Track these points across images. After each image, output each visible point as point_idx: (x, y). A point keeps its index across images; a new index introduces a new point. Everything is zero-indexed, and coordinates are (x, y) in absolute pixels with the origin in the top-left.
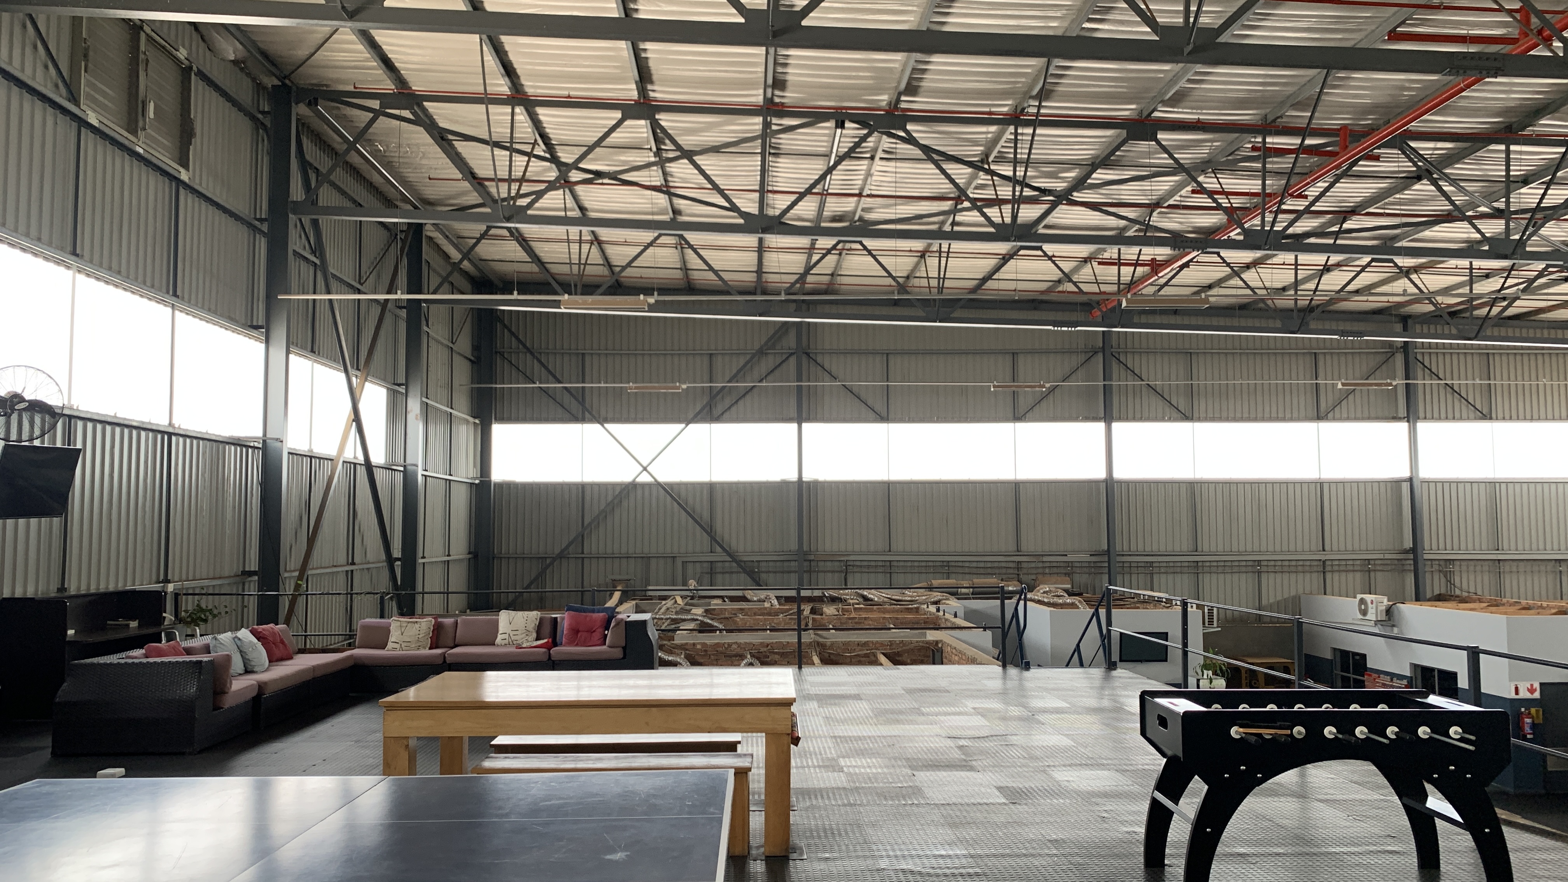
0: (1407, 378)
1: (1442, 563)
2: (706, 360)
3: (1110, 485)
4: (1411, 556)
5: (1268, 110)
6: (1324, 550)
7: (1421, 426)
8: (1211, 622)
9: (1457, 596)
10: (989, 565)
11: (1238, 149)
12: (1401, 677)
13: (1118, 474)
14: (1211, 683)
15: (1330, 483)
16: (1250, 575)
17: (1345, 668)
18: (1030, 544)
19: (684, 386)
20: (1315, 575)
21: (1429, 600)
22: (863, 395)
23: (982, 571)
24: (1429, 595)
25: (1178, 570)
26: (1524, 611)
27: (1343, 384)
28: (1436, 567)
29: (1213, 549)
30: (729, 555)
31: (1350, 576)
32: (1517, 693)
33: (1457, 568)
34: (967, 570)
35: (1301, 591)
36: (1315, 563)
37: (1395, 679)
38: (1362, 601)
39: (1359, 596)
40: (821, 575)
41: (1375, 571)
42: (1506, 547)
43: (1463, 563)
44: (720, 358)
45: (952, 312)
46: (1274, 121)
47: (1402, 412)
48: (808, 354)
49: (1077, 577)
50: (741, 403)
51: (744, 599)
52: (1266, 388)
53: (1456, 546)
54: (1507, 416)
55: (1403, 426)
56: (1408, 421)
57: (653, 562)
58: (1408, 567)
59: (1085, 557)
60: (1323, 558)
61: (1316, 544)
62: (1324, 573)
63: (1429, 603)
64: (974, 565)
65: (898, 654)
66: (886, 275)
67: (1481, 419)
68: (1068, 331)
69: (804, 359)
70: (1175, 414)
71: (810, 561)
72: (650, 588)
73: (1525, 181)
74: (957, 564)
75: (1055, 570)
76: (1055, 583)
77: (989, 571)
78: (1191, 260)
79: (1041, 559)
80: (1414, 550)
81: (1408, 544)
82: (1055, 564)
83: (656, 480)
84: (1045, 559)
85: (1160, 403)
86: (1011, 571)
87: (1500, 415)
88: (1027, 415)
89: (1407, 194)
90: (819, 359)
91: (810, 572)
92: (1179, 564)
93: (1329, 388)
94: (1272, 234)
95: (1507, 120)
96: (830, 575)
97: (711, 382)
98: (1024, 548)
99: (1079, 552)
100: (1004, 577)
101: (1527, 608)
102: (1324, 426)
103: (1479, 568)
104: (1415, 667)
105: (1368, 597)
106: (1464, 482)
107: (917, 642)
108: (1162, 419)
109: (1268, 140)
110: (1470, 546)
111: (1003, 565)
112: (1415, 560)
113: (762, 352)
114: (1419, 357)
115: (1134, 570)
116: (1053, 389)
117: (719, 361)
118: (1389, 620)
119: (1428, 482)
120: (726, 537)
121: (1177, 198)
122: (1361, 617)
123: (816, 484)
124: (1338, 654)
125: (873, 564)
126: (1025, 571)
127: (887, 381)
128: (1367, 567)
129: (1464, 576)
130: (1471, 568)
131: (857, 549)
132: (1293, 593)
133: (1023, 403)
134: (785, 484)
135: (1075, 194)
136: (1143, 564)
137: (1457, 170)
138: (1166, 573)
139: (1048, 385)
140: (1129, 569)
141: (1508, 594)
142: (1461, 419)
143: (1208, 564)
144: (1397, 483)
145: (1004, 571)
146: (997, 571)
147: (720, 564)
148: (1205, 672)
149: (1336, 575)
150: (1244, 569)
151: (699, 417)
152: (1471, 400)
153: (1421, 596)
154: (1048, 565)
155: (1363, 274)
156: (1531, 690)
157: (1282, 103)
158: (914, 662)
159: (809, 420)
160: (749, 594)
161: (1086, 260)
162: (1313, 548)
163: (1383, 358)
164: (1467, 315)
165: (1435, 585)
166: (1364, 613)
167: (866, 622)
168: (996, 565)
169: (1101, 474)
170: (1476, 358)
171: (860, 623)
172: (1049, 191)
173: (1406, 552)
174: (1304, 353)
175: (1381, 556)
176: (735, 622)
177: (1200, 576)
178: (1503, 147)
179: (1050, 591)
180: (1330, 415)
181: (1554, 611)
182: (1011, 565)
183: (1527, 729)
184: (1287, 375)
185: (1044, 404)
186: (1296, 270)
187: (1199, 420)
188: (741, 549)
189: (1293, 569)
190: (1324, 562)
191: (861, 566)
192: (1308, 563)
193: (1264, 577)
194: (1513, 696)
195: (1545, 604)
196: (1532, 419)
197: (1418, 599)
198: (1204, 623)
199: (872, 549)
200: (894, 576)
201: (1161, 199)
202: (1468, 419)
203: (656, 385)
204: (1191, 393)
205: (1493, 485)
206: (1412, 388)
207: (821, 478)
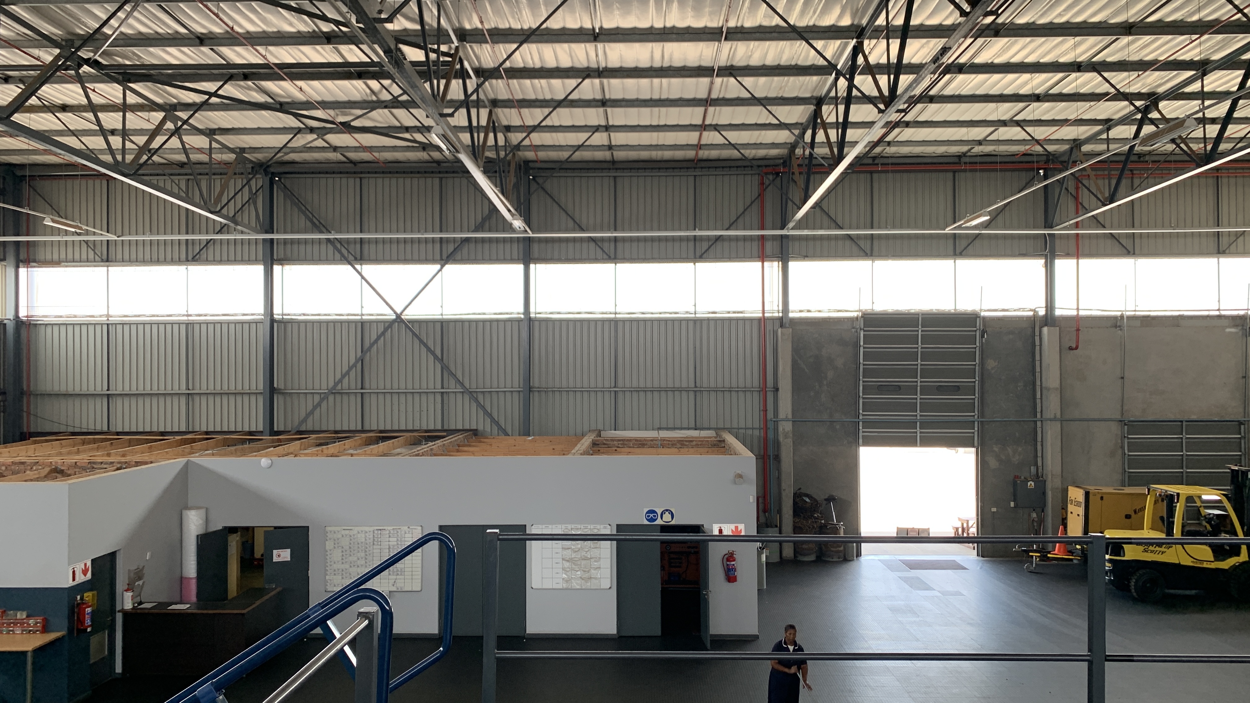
156: (85, 571)
183: (88, 621)
194: (71, 583)
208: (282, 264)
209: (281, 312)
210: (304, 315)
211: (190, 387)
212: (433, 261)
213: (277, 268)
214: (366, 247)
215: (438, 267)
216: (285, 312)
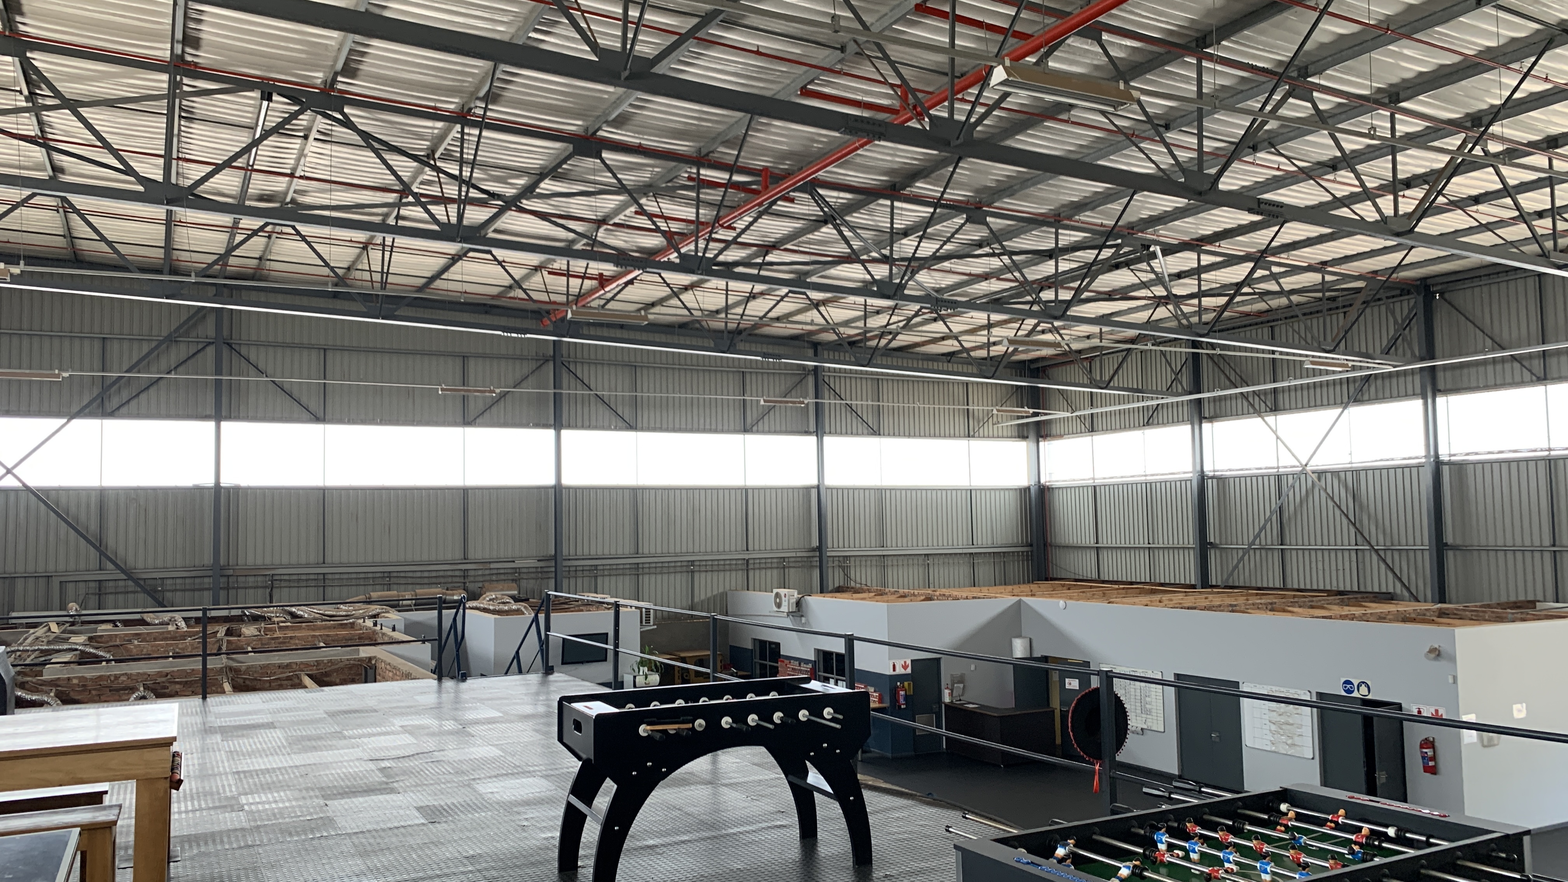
0: (816, 398)
1: (841, 559)
2: (97, 345)
3: (558, 489)
4: (818, 554)
5: (702, 144)
6: (747, 550)
7: (827, 439)
8: (648, 621)
9: (852, 588)
10: (434, 574)
11: (676, 177)
12: (807, 662)
13: (566, 481)
14: (646, 678)
15: (753, 489)
16: (685, 574)
17: (763, 657)
18: (477, 552)
19: (66, 375)
20: (740, 573)
21: (831, 592)
22: (296, 394)
23: (426, 581)
24: (831, 588)
25: (621, 572)
26: (901, 599)
27: (765, 401)
28: (836, 563)
29: (653, 551)
30: (123, 571)
31: (769, 572)
32: (894, 670)
33: (852, 563)
34: (410, 580)
35: (727, 587)
36: (740, 562)
37: (802, 664)
38: (777, 595)
39: (775, 591)
40: (241, 592)
41: (789, 567)
42: (889, 544)
43: (858, 559)
44: (116, 345)
45: (396, 310)
46: (707, 155)
47: (812, 427)
48: (230, 345)
49: (524, 583)
50: (143, 396)
51: (142, 622)
52: (701, 401)
53: (852, 545)
54: (892, 433)
55: (813, 439)
56: (817, 436)
57: (20, 584)
58: (814, 564)
59: (532, 563)
60: (747, 557)
61: (741, 545)
62: (747, 570)
63: (831, 595)
64: (419, 574)
65: (327, 674)
66: (323, 264)
67: (872, 434)
68: (518, 338)
69: (225, 351)
70: (620, 423)
71: (228, 576)
72: (14, 614)
73: (906, 233)
74: (399, 575)
75: (502, 577)
76: (502, 590)
77: (434, 580)
78: (635, 278)
79: (488, 566)
80: (820, 548)
81: (815, 543)
82: (502, 571)
83: (24, 485)
84: (493, 566)
85: (607, 412)
86: (458, 580)
87: (886, 432)
88: (478, 421)
89: (816, 236)
90: (244, 351)
91: (227, 589)
92: (622, 567)
93: (754, 404)
94: (704, 260)
95: (892, 179)
96: (251, 591)
97: (103, 371)
98: (471, 555)
99: (527, 558)
100: (449, 586)
101: (904, 596)
102: (749, 437)
103: (869, 563)
104: (818, 651)
105: (782, 591)
106: (859, 489)
107: (348, 660)
108: (609, 428)
109: (702, 172)
110: (863, 544)
111: (449, 573)
112: (821, 557)
113: (171, 340)
114: (826, 380)
115: (579, 574)
116: (503, 395)
117: (114, 348)
118: (799, 611)
119: (831, 489)
120: (121, 551)
121: (622, 217)
122: (775, 609)
123: (236, 491)
124: (758, 644)
125: (304, 577)
126: (472, 579)
127: (325, 378)
128: (783, 565)
129: (858, 570)
130: (863, 563)
131: (285, 561)
132: (721, 590)
133: (473, 408)
134: (198, 490)
135: (524, 201)
136: (588, 568)
137: (855, 218)
138: (610, 575)
139: (498, 391)
140: (575, 573)
141: (890, 584)
142: (857, 434)
143: (647, 565)
144: (807, 489)
145: (450, 580)
146: (442, 580)
147: (111, 584)
148: (641, 668)
149: (757, 572)
150: (678, 569)
151: (87, 410)
152: (865, 418)
153: (825, 590)
154: (495, 571)
155: (782, 303)
156: (905, 667)
157: (714, 139)
158: (344, 682)
159: (229, 418)
160: (148, 618)
161: (537, 269)
162: (739, 548)
163: (798, 379)
164: (862, 345)
165: (835, 578)
166: (779, 605)
167: (292, 641)
168: (441, 573)
169: (551, 481)
170: (869, 382)
171: (285, 643)
172: (498, 195)
173: (813, 550)
174: (733, 372)
175: (794, 555)
176: (127, 650)
177: (640, 577)
178: (888, 203)
179: (496, 598)
180: (755, 428)
181: (923, 598)
182: (457, 573)
183: (902, 701)
184: (719, 391)
185: (494, 409)
186: (727, 295)
187: (642, 429)
188: (140, 565)
189: (721, 568)
190: (748, 561)
191: (289, 581)
192: (734, 562)
193: (696, 575)
194: (891, 672)
195: (916, 592)
196: (909, 436)
197: (822, 592)
198: (641, 622)
199: (303, 560)
200: (329, 590)
201: (608, 216)
202: (863, 434)
203: (28, 371)
204: (635, 403)
205: (880, 492)
206: (820, 406)
207: (244, 483)
208: (1211, 422)
209: (1212, 469)
210: (1230, 470)
211: (1151, 542)
212: (1335, 404)
213: (1206, 426)
214: (1280, 397)
215: (1340, 410)
216: (1216, 468)
